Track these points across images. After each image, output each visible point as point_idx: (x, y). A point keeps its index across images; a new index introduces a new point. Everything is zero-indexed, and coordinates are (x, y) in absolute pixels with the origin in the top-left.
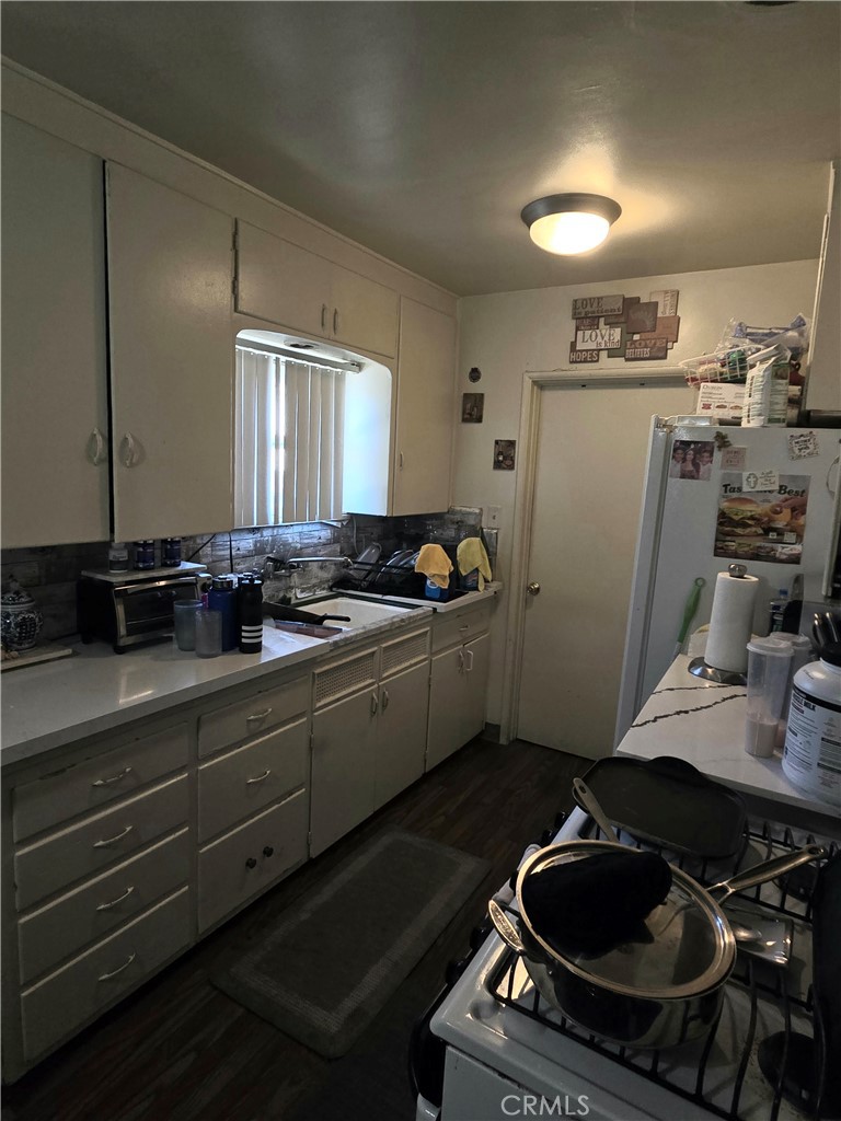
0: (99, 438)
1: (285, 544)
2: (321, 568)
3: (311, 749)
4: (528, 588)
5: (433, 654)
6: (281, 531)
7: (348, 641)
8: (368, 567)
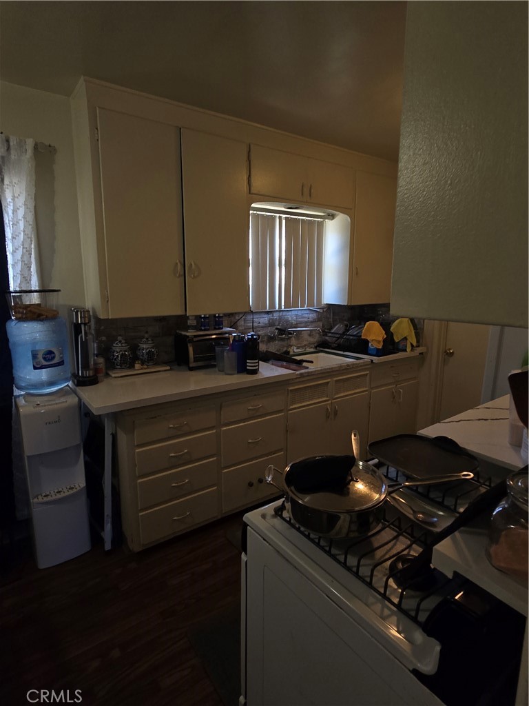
0: (179, 264)
1: (287, 321)
2: (310, 335)
3: (287, 431)
4: (446, 352)
5: (372, 388)
6: (284, 313)
7: (309, 374)
8: (337, 336)
